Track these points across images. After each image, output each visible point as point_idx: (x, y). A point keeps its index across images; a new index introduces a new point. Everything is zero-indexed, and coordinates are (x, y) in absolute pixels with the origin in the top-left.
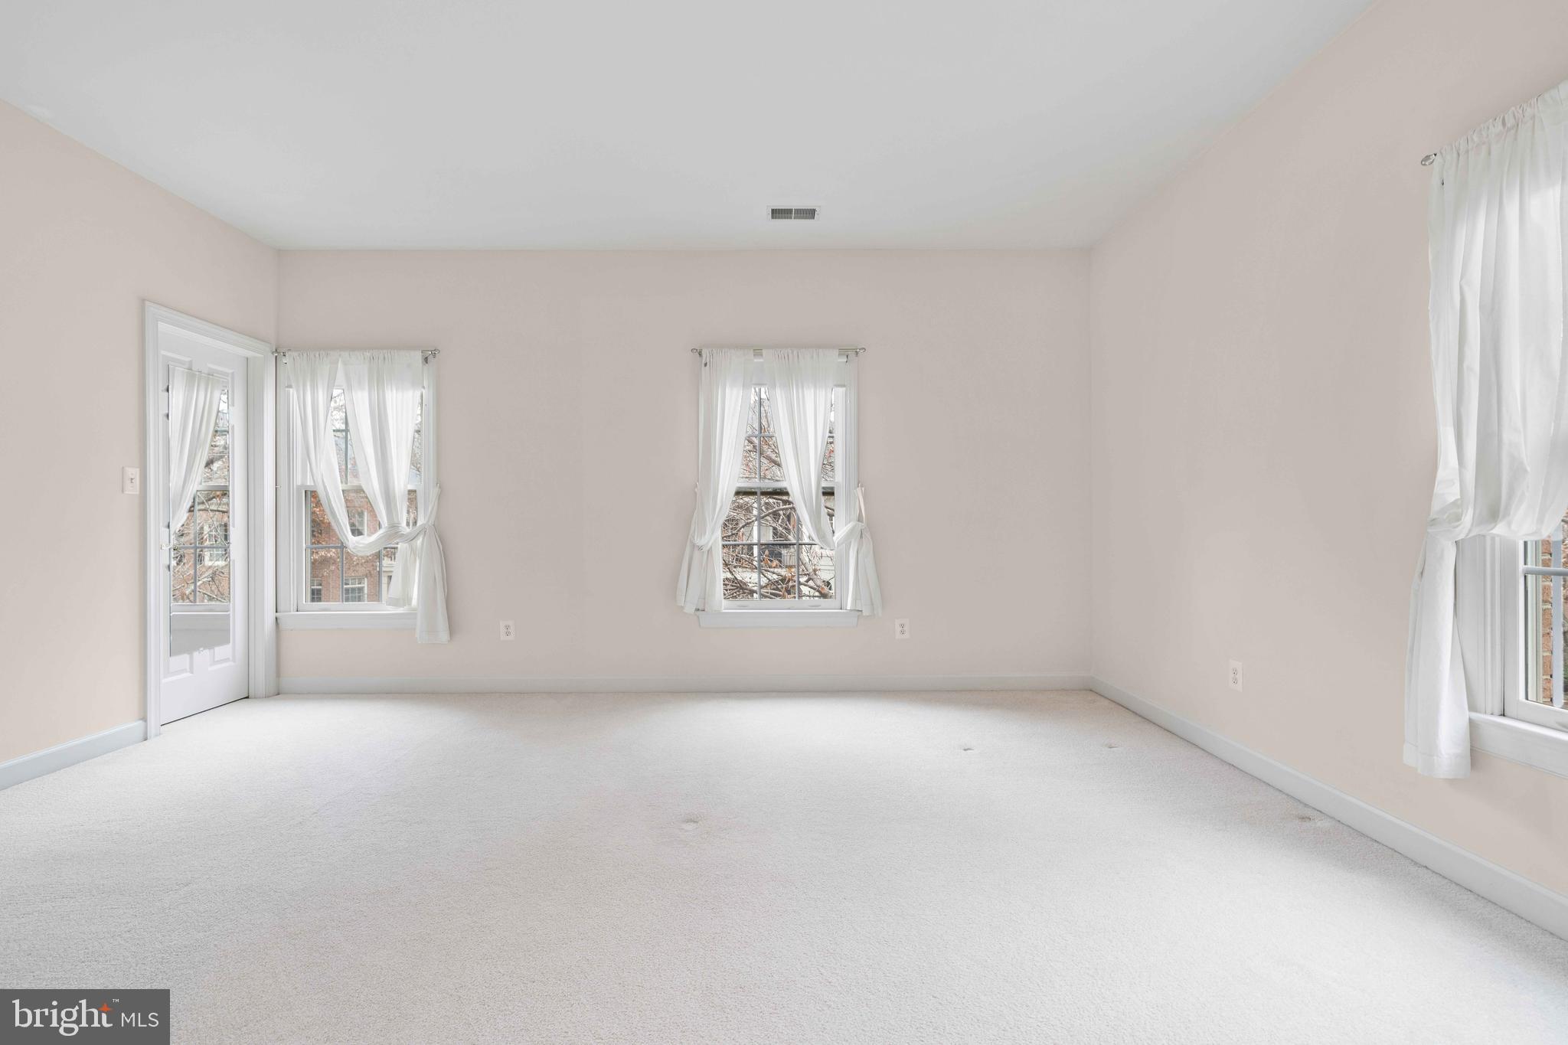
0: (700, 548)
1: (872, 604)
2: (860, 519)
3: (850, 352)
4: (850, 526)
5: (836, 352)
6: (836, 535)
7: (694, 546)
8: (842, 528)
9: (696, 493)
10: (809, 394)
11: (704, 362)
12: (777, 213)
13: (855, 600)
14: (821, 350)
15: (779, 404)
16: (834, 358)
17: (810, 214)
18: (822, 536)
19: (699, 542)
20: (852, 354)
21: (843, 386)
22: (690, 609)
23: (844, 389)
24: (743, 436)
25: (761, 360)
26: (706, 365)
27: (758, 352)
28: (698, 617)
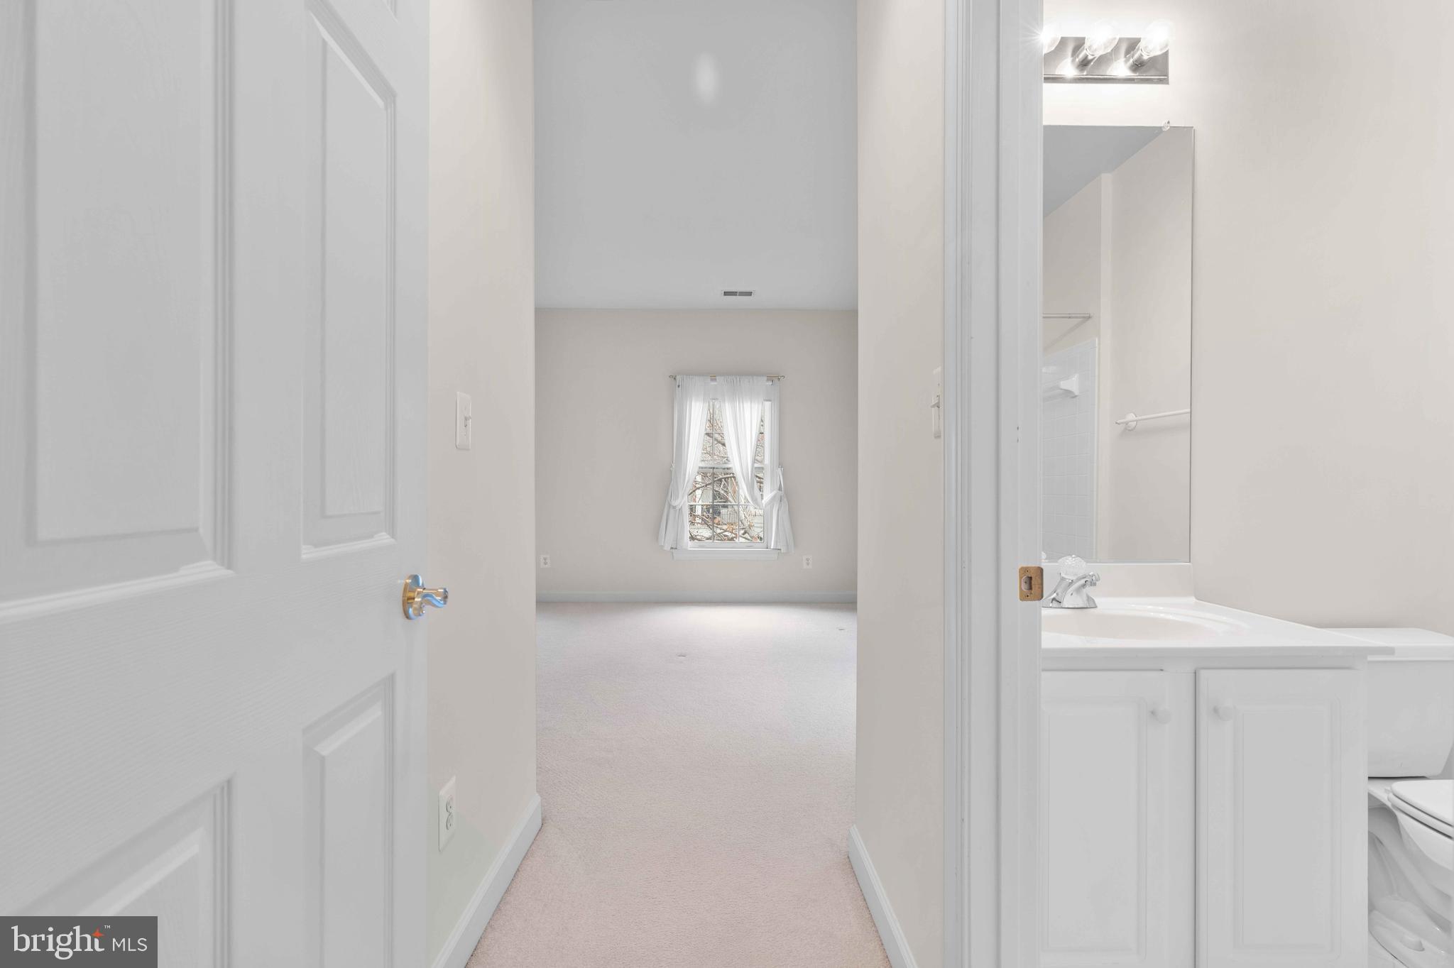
0: (674, 507)
1: (788, 546)
2: (780, 489)
3: (774, 378)
4: (773, 493)
5: (765, 378)
6: (764, 499)
7: (670, 505)
8: (768, 495)
9: (671, 471)
10: (747, 405)
11: (678, 384)
12: (726, 294)
13: (776, 542)
14: (755, 377)
15: (727, 412)
16: (763, 383)
17: (749, 294)
18: (755, 500)
19: (674, 503)
20: (776, 380)
21: (770, 401)
22: (667, 548)
23: (770, 403)
24: (703, 432)
25: (715, 383)
26: (679, 386)
27: (713, 378)
28: (672, 553)
